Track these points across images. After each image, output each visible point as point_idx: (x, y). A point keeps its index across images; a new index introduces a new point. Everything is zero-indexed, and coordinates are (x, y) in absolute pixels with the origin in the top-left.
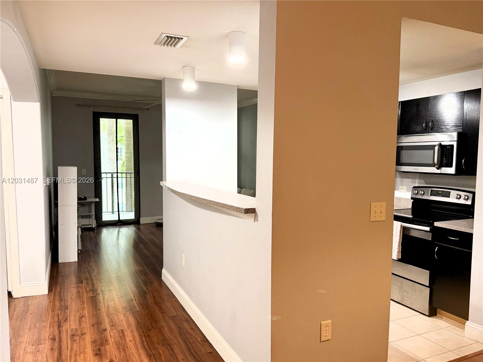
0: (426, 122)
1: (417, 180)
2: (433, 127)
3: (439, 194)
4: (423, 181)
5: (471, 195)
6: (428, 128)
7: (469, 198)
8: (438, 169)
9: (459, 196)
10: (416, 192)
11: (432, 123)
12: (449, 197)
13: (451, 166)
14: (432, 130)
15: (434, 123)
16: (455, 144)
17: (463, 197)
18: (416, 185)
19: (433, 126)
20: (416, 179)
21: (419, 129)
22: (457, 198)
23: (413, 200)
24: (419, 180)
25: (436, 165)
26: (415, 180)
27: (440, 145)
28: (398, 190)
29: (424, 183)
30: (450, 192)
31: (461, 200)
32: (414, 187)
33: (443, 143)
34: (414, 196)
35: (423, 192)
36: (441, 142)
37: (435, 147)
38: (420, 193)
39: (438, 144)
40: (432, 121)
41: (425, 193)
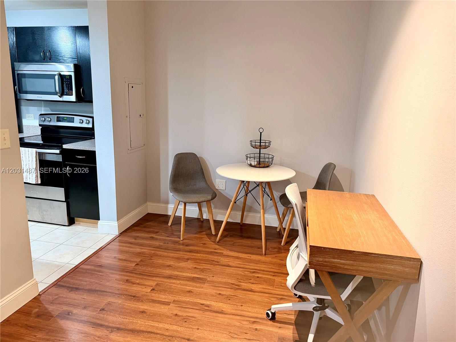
0: (43, 51)
2: (51, 58)
3: (65, 120)
4: (48, 109)
5: (91, 120)
6: (46, 58)
7: (90, 122)
8: (60, 97)
9: (81, 121)
10: (43, 119)
11: (49, 53)
12: (73, 122)
13: (72, 95)
14: (50, 60)
15: (51, 53)
16: (73, 74)
17: (85, 121)
18: (43, 113)
19: (51, 56)
20: (42, 107)
21: (37, 58)
22: (80, 123)
23: (41, 127)
24: (44, 108)
25: (58, 93)
27: (60, 75)
28: (25, 118)
29: (50, 110)
30: (74, 117)
31: (83, 124)
32: (41, 115)
33: (62, 73)
34: (42, 123)
35: (49, 119)
36: (60, 72)
37: (55, 76)
38: (47, 120)
39: (57, 74)
40: (49, 51)
41: (52, 120)
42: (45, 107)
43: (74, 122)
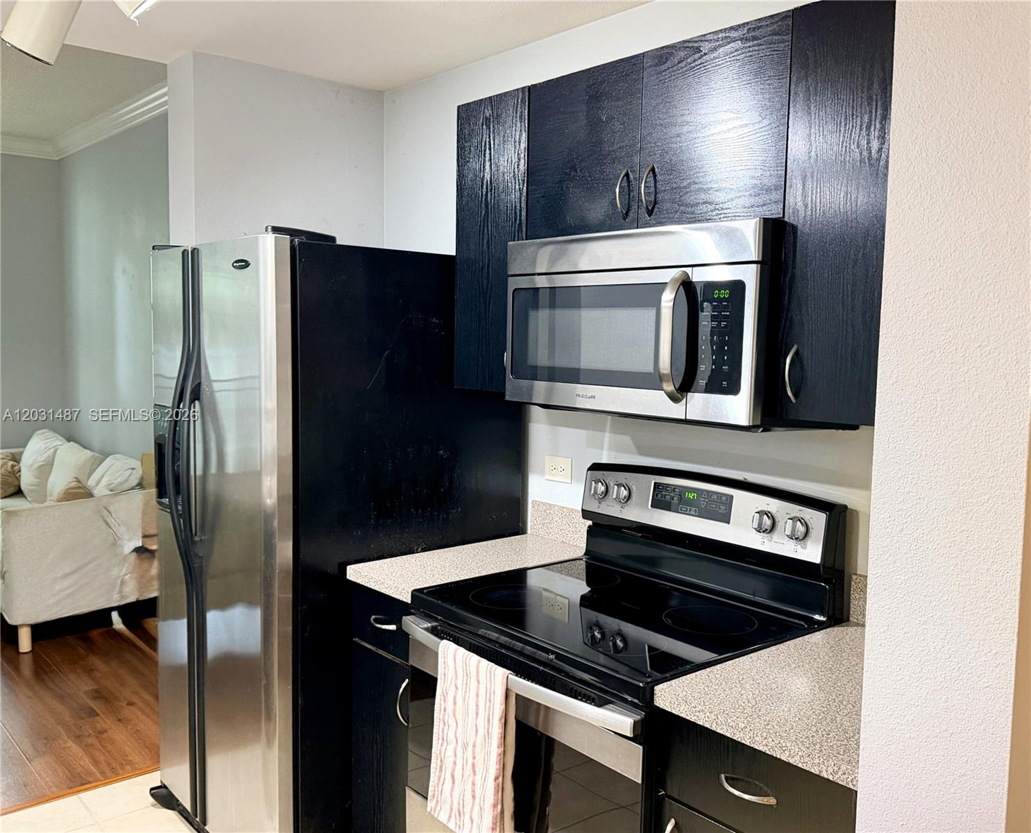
0: (627, 175)
1: (607, 436)
2: (655, 203)
3: (690, 503)
4: (626, 440)
5: (818, 520)
6: (635, 207)
7: (813, 533)
8: (675, 399)
9: (767, 522)
10: (601, 488)
11: (651, 179)
12: (726, 519)
13: (733, 389)
14: (650, 213)
15: (659, 177)
16: (750, 277)
17: (786, 526)
18: (605, 460)
19: (656, 193)
20: (604, 431)
21: (597, 210)
22: (760, 529)
23: (590, 523)
24: (611, 435)
25: (668, 381)
26: (600, 434)
27: (687, 286)
28: (542, 473)
29: (633, 448)
30: (732, 497)
31: (776, 536)
32: (596, 467)
33: (698, 276)
34: (594, 507)
35: (624, 493)
36: (688, 270)
37: (663, 291)
38: (614, 497)
39: (674, 280)
40: (653, 170)
41: (634, 496)
42: (616, 433)
43: (728, 522)
